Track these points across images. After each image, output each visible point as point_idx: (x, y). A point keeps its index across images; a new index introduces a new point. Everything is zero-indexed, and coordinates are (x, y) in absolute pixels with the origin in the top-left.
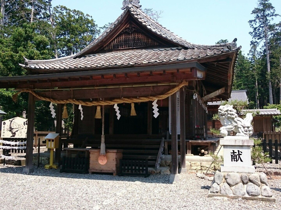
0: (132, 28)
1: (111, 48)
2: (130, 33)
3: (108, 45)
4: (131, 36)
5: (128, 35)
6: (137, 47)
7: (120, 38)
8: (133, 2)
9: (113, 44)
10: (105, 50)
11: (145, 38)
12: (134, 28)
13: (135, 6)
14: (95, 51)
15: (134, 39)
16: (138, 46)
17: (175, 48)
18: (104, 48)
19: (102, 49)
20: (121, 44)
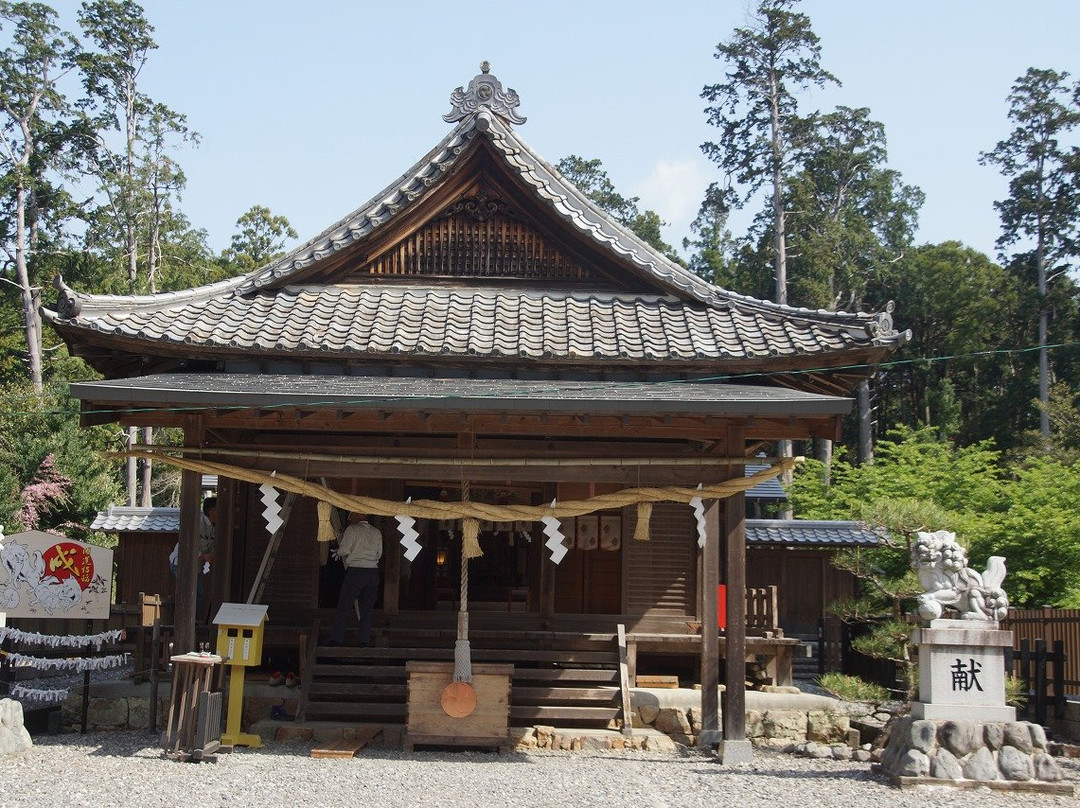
0: (488, 202)
1: (399, 271)
2: (481, 218)
3: (383, 257)
4: (482, 232)
5: (470, 228)
6: (506, 275)
7: (438, 235)
8: (496, 101)
9: (406, 256)
10: (372, 276)
11: (538, 245)
12: (498, 201)
13: (500, 116)
14: (329, 271)
15: (495, 244)
16: (509, 274)
17: (653, 299)
18: (369, 265)
19: (361, 270)
20: (439, 257)
